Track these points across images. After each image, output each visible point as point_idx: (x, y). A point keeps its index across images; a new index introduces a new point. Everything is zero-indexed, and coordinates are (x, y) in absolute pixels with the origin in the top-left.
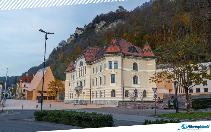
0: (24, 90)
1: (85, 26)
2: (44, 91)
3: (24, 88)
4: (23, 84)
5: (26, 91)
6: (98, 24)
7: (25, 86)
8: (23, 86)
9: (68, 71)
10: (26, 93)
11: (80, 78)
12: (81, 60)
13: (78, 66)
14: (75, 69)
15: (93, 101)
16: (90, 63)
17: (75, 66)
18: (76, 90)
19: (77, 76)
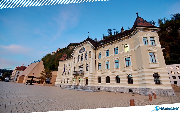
0: (18, 76)
1: (63, 48)
2: (35, 77)
4: (18, 71)
6: (71, 47)
7: (19, 73)
9: (62, 60)
11: (80, 63)
12: (82, 47)
13: (76, 53)
14: (72, 56)
15: (101, 87)
16: (96, 47)
17: (73, 54)
18: (75, 75)
19: (74, 62)
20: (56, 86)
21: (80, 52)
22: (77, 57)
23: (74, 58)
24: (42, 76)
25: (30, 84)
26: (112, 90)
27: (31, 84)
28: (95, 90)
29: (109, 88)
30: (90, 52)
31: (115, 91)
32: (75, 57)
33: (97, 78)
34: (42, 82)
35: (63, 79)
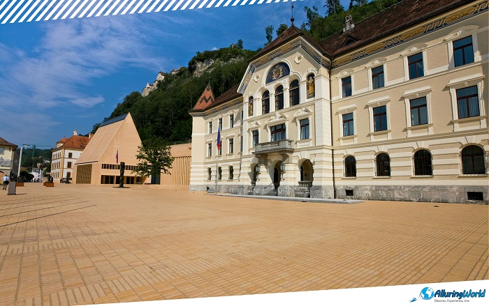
0: (69, 165)
3: (70, 160)
4: (67, 152)
5: (73, 165)
7: (70, 155)
8: (67, 156)
10: (73, 172)
11: (275, 117)
12: (276, 61)
13: (255, 83)
14: (242, 95)
15: (357, 187)
16: (331, 58)
17: (244, 87)
18: (261, 154)
19: (251, 114)
20: (193, 189)
21: (269, 80)
22: (258, 96)
23: (246, 100)
24: (142, 161)
25: (119, 185)
26: (400, 195)
27: (122, 186)
28: (335, 198)
29: (389, 189)
30: (311, 76)
31: (412, 199)
32: (251, 98)
33: (340, 160)
34: (139, 180)
35: (214, 170)
